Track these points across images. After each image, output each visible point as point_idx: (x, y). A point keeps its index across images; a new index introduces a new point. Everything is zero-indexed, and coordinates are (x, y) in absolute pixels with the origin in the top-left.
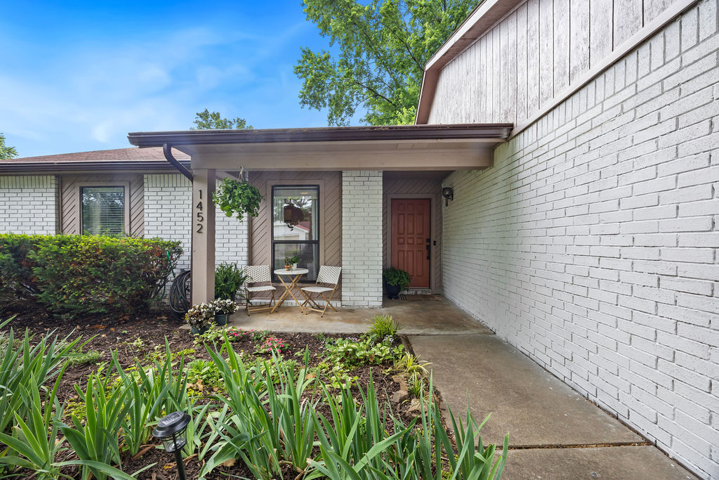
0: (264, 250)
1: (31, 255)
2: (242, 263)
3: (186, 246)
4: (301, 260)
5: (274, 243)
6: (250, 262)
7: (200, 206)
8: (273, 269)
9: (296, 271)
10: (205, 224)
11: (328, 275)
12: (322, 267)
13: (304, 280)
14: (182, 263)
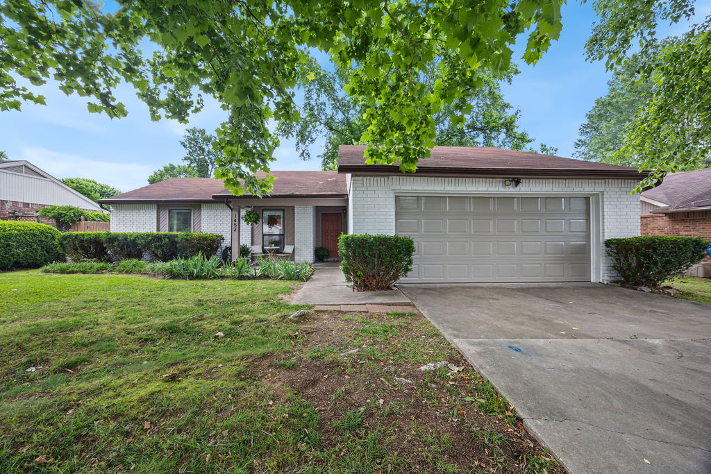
0: (258, 238)
1: (176, 240)
2: (249, 245)
3: (227, 236)
4: (276, 243)
5: (264, 235)
6: (252, 244)
7: (235, 220)
8: (263, 247)
9: (273, 247)
10: (237, 228)
11: (288, 249)
12: (286, 246)
13: (278, 251)
14: (226, 243)
